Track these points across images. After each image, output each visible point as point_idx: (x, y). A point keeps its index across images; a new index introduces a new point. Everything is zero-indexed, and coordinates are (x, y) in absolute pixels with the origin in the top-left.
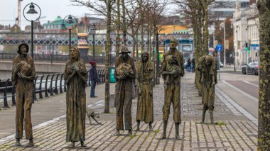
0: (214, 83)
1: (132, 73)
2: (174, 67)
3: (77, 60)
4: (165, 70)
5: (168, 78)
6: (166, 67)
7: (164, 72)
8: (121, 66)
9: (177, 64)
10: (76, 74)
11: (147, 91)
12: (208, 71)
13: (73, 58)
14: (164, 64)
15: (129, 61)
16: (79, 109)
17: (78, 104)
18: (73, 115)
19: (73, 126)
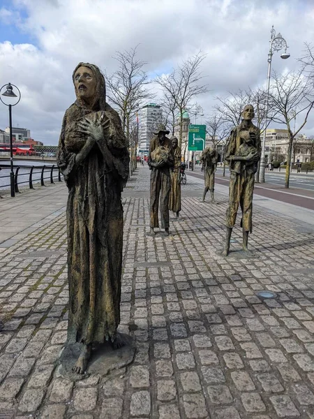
2: (251, 149)
4: (233, 153)
6: (234, 150)
8: (157, 150)
14: (233, 144)
15: (167, 144)
16: (105, 252)
17: (103, 238)
18: (87, 272)
19: (87, 301)
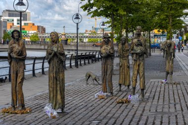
0: (173, 57)
1: (112, 52)
2: (139, 48)
3: (56, 43)
4: (132, 50)
5: (135, 55)
6: (133, 47)
7: (132, 52)
8: (103, 48)
9: (141, 45)
10: (55, 54)
11: (126, 64)
12: (169, 50)
13: (53, 41)
14: (132, 45)
15: (110, 44)
16: (58, 82)
17: (58, 78)
18: (54, 88)
19: (54, 96)
